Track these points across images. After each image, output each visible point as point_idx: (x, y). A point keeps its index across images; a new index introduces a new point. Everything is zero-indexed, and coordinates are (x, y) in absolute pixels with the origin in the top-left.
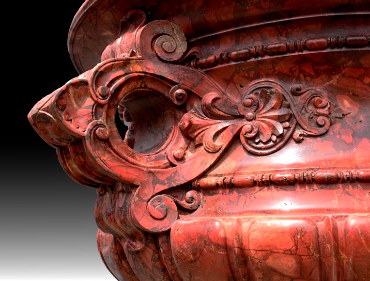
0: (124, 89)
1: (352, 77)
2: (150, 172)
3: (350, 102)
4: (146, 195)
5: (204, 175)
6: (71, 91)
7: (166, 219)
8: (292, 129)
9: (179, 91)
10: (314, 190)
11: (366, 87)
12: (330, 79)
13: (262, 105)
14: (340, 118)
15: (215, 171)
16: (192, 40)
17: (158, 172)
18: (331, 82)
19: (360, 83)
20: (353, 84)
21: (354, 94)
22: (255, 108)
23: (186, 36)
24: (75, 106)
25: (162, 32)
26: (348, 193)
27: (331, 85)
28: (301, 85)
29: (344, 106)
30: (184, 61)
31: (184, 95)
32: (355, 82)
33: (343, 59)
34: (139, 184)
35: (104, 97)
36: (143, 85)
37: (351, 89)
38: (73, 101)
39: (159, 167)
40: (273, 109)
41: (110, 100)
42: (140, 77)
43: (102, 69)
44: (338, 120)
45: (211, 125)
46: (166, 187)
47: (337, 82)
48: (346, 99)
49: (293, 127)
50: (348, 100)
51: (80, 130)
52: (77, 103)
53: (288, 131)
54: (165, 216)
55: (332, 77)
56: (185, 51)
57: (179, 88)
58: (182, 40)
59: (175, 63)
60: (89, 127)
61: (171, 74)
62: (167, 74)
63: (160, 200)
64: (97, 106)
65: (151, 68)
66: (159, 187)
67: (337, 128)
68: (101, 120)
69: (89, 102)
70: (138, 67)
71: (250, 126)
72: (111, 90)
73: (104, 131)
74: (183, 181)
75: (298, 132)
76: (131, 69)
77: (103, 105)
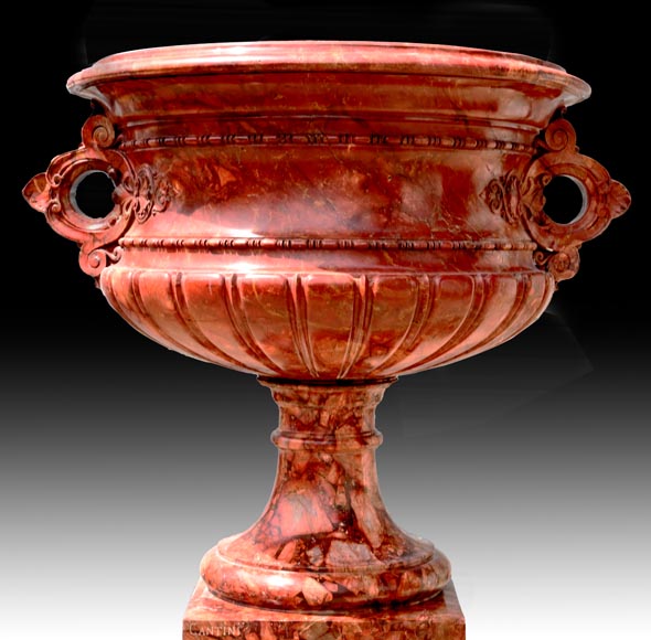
1: (178, 167)
2: (91, 234)
4: (88, 250)
5: (122, 235)
6: (35, 181)
7: (98, 267)
9: (112, 170)
13: (141, 185)
14: (173, 197)
15: (127, 233)
17: (97, 233)
19: (183, 171)
21: (181, 180)
22: (138, 187)
23: (114, 126)
24: (40, 191)
25: (98, 125)
27: (169, 172)
29: (175, 188)
30: (116, 144)
31: (114, 173)
34: (83, 242)
35: (57, 183)
36: (91, 167)
37: (179, 175)
38: (38, 188)
40: (145, 189)
41: (62, 184)
42: (86, 163)
43: (55, 162)
44: (172, 199)
45: (127, 197)
46: (102, 244)
48: (177, 183)
49: (151, 203)
51: (41, 209)
53: (150, 206)
54: (98, 265)
55: (169, 166)
56: (114, 138)
57: (112, 168)
58: (111, 130)
59: (108, 148)
60: (47, 205)
61: (107, 156)
62: (104, 158)
63: (96, 254)
64: (53, 190)
65: (92, 155)
66: (98, 244)
67: (171, 204)
68: (56, 200)
69: (48, 187)
70: (83, 156)
71: (135, 201)
72: (62, 177)
73: (57, 207)
74: (111, 240)
75: (155, 208)
76: (77, 158)
77: (57, 189)
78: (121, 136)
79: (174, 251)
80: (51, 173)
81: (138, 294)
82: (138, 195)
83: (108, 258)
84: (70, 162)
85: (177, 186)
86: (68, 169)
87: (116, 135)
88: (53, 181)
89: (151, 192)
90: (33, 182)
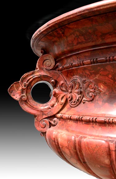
0: (33, 82)
1: (104, 75)
2: (41, 111)
3: (103, 86)
4: (39, 119)
5: (58, 113)
7: (45, 128)
8: (81, 98)
9: (53, 80)
10: (83, 124)
11: (110, 79)
12: (95, 76)
13: (74, 87)
14: (99, 93)
15: (62, 112)
16: (62, 58)
17: (44, 111)
18: (96, 77)
19: (107, 77)
20: (104, 78)
21: (105, 83)
22: (71, 88)
23: (54, 59)
24: (16, 90)
25: (46, 59)
26: (93, 127)
27: (96, 79)
28: (86, 79)
29: (101, 88)
30: (55, 68)
31: (54, 82)
32: (105, 77)
33: (99, 68)
34: (37, 115)
35: (25, 86)
36: (41, 79)
37: (104, 80)
38: (15, 89)
39: (45, 109)
40: (76, 89)
41: (27, 87)
42: (39, 77)
43: (24, 77)
44: (98, 94)
45: (61, 93)
46: (47, 116)
47: (98, 77)
48: (102, 85)
49: (82, 96)
50: (103, 85)
51: (17, 98)
52: (17, 89)
53: (80, 98)
54: (45, 127)
55: (96, 75)
56: (54, 65)
57: (53, 79)
58: (53, 61)
59: (51, 70)
60: (20, 97)
61: (50, 74)
62: (48, 75)
63: (44, 121)
64: (23, 90)
65: (43, 73)
66: (45, 116)
67: (97, 97)
68: (24, 94)
69: (20, 88)
70: (38, 74)
71: (69, 95)
72: (28, 83)
73: (25, 98)
74: (52, 115)
75: (84, 99)
76: (35, 75)
77: (25, 89)
78: (58, 64)
79: (105, 126)
80: (22, 81)
81: (80, 151)
82: (71, 92)
83: (50, 123)
84: (31, 76)
85: (102, 86)
86: (31, 80)
87: (56, 64)
88: (23, 85)
89: (82, 90)
90: (13, 86)
